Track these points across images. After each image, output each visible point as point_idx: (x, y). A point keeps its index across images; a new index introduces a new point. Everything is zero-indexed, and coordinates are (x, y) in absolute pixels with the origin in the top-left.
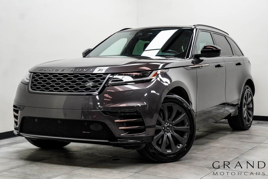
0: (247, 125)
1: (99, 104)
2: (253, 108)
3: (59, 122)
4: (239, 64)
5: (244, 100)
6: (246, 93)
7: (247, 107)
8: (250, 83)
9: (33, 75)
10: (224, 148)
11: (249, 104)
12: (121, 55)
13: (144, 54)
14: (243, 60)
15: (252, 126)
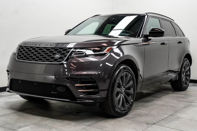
0: (185, 87)
1: (66, 70)
2: (190, 75)
3: (35, 84)
4: (180, 42)
5: (183, 69)
6: (185, 64)
7: (185, 74)
8: (188, 57)
9: (19, 48)
10: (163, 105)
11: (187, 72)
12: (94, 34)
13: (111, 34)
14: (184, 39)
15: (188, 88)
